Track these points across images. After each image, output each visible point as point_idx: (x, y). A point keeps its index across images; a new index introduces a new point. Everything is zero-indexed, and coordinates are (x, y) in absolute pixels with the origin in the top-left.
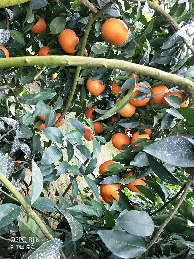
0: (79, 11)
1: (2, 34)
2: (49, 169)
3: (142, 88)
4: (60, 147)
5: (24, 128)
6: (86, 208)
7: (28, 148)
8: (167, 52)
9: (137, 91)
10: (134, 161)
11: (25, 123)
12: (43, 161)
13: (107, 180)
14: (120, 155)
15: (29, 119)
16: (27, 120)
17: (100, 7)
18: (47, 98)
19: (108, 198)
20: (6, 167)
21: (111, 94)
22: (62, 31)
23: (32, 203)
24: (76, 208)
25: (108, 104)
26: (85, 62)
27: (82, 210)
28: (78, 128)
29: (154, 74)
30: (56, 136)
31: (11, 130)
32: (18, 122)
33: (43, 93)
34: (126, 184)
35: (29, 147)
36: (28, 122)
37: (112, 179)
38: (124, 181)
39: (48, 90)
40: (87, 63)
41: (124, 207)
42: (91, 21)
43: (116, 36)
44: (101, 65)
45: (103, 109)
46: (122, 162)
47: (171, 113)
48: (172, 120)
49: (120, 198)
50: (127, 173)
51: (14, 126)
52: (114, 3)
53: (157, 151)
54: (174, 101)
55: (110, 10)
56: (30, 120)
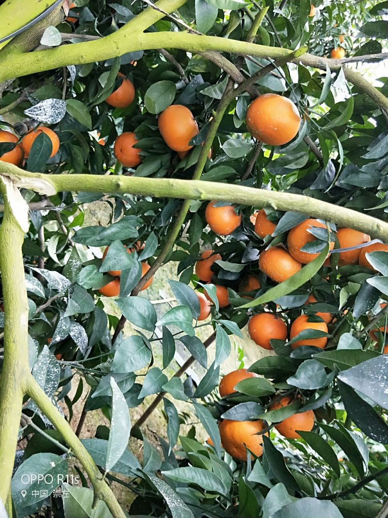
0: (203, 71)
1: (52, 107)
2: (125, 381)
3: (319, 230)
4: (149, 338)
5: (80, 291)
6: (200, 476)
7: (85, 334)
8: (374, 165)
9: (308, 235)
10: (295, 377)
11: (84, 284)
12: (115, 365)
13: (236, 411)
14: (265, 360)
15: (92, 276)
16: (88, 278)
17: (250, 72)
18: (128, 236)
19: (236, 448)
20: (44, 374)
21: (253, 235)
22: (168, 107)
23: (107, 471)
24: (180, 473)
25: (245, 253)
26: (234, 196)
27: (193, 478)
28: (186, 300)
29: (370, 228)
30: (143, 314)
31: (55, 297)
32: (69, 281)
33: (122, 226)
34: (274, 422)
35: (86, 332)
36: (89, 282)
37: (247, 408)
38: (271, 416)
39: (131, 220)
40: (238, 198)
41: (274, 475)
42: (228, 97)
43: (276, 129)
44: (264, 204)
45: (232, 260)
46: (267, 374)
47: (377, 285)
48: (377, 299)
49: (267, 454)
50: (277, 399)
51: (61, 289)
52: (278, 68)
53: (365, 381)
54: (383, 262)
55: (267, 79)
56: (93, 279)
